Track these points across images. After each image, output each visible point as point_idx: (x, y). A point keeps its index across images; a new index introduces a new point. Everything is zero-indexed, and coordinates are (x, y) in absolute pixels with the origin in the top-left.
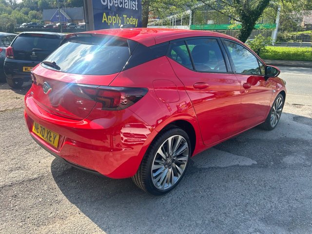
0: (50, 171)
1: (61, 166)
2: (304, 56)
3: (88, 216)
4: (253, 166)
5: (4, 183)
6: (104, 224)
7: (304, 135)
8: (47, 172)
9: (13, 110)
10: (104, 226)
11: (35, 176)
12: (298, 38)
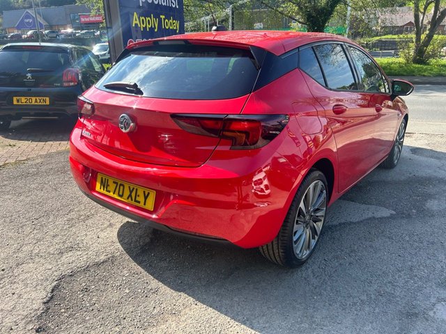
0: (121, 248)
1: (134, 239)
2: (391, 69)
3: (211, 307)
4: (392, 217)
5: (59, 273)
6: (238, 315)
7: (435, 171)
8: (118, 249)
9: (15, 163)
10: (240, 318)
11: (103, 258)
12: (375, 45)
